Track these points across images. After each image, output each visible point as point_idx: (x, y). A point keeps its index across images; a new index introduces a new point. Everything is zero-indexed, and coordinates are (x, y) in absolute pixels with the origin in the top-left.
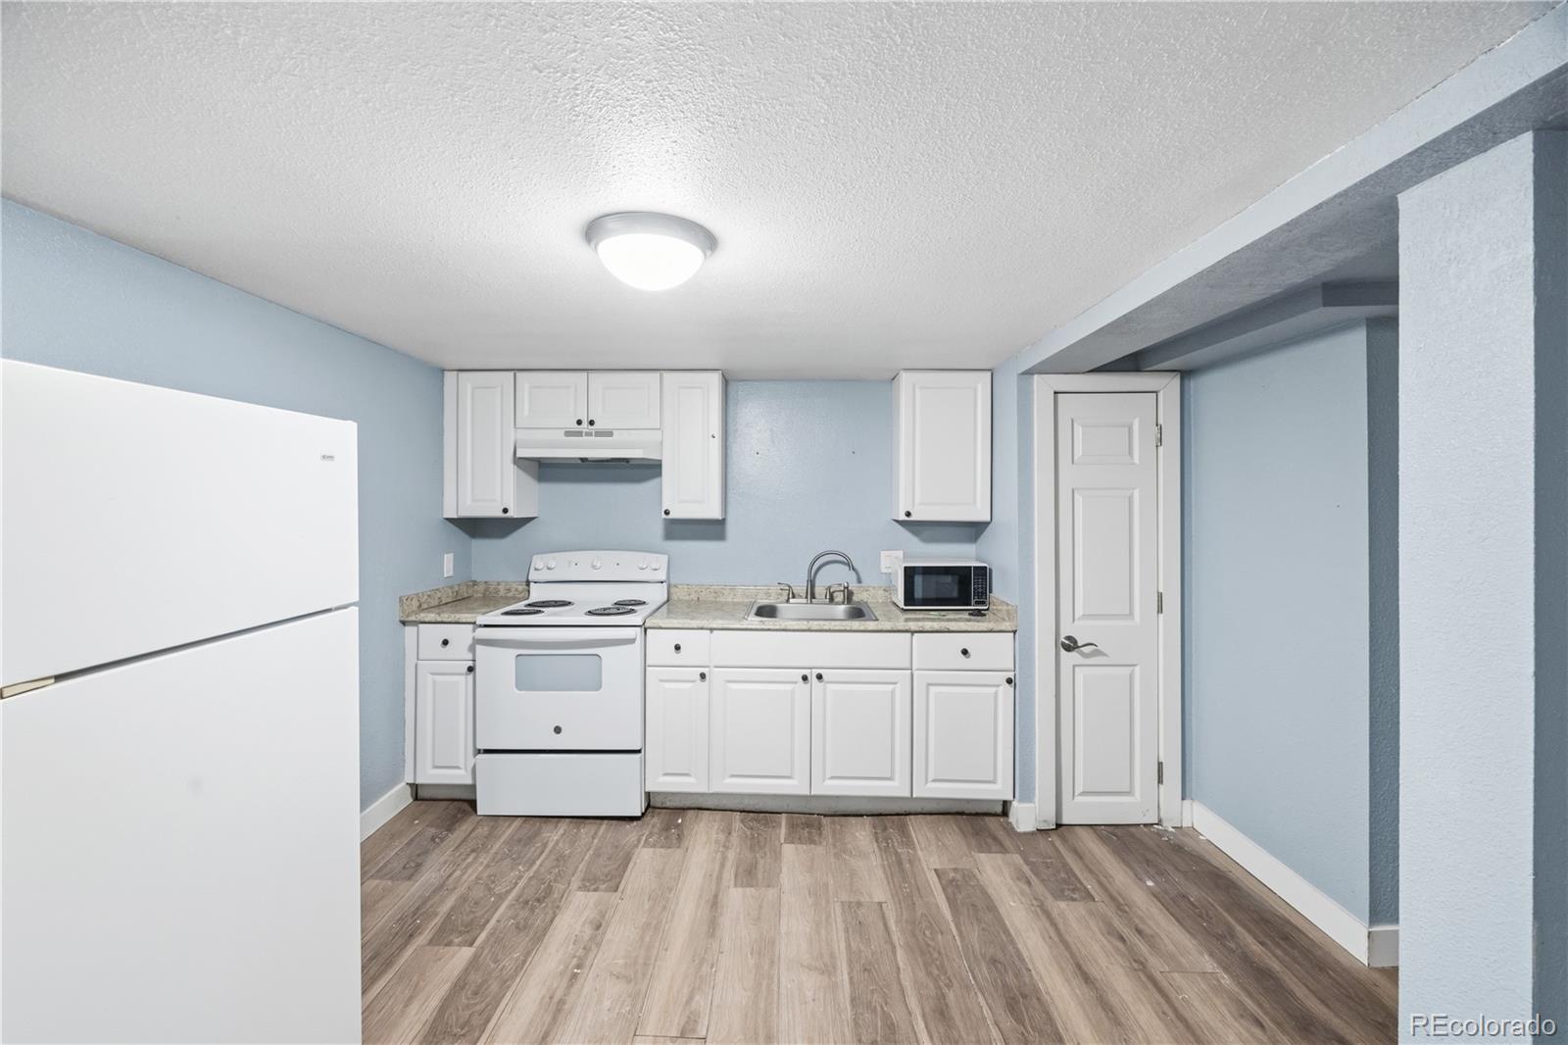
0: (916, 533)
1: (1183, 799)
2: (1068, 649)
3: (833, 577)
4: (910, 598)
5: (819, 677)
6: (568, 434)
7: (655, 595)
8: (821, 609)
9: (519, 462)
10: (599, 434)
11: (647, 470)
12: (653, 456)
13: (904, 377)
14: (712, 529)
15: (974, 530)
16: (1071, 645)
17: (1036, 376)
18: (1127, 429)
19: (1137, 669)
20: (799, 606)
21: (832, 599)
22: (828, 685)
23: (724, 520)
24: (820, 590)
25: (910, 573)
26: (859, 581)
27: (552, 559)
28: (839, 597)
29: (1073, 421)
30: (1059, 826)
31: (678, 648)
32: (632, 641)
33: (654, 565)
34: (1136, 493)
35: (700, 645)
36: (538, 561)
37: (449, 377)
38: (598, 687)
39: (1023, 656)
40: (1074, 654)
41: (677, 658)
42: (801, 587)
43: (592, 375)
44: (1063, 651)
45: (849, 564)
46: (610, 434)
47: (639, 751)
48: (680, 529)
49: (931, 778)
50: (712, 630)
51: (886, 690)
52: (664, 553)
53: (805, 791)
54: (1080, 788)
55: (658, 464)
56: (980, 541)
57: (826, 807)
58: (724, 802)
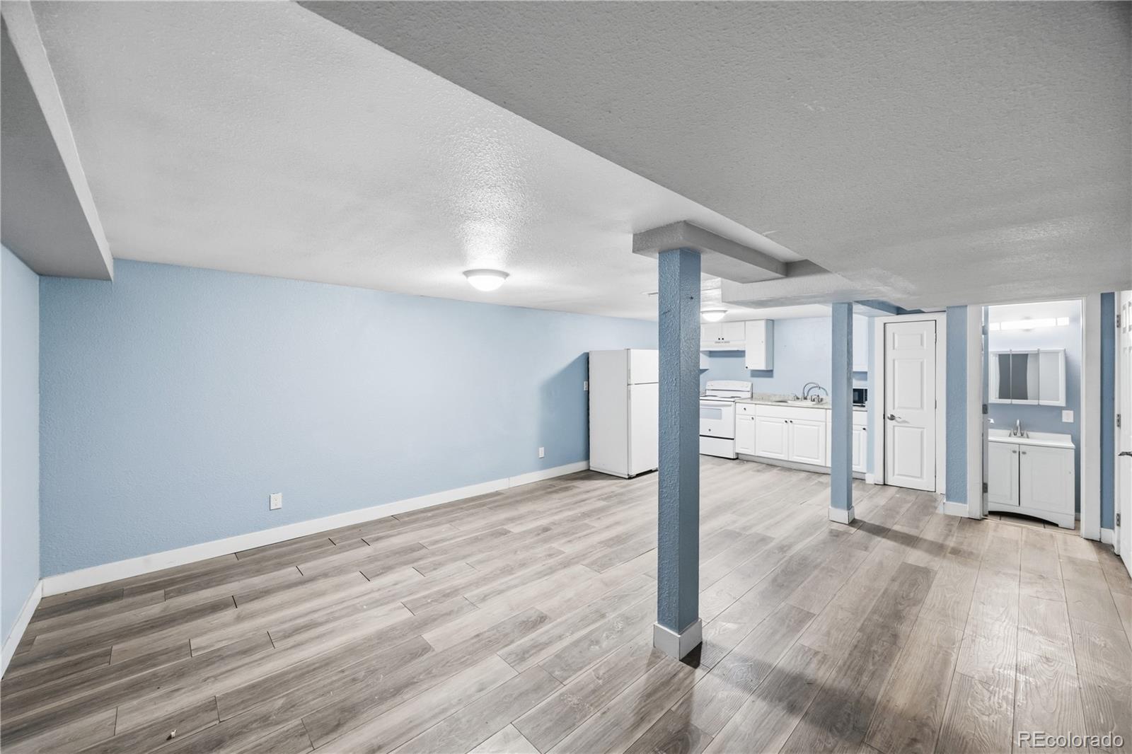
2: (890, 419)
3: (814, 392)
5: (791, 422)
6: (716, 342)
8: (808, 403)
10: (725, 342)
11: (740, 354)
12: (743, 349)
14: (768, 373)
15: (865, 375)
16: (892, 418)
17: (876, 318)
18: (920, 336)
19: (925, 430)
20: (798, 402)
21: (812, 400)
22: (796, 426)
23: (772, 371)
24: (809, 397)
28: (816, 400)
29: (894, 334)
30: (885, 484)
31: (745, 409)
32: (730, 406)
33: (746, 385)
34: (925, 361)
35: (752, 408)
36: (709, 383)
38: (720, 418)
39: (871, 420)
40: (894, 421)
41: (745, 411)
42: (801, 396)
44: (887, 420)
45: (819, 387)
46: (728, 342)
47: (733, 439)
48: (756, 374)
50: (756, 404)
51: (816, 428)
52: (750, 381)
53: (786, 459)
54: (896, 472)
55: (744, 352)
56: (866, 379)
57: (794, 466)
58: (761, 460)
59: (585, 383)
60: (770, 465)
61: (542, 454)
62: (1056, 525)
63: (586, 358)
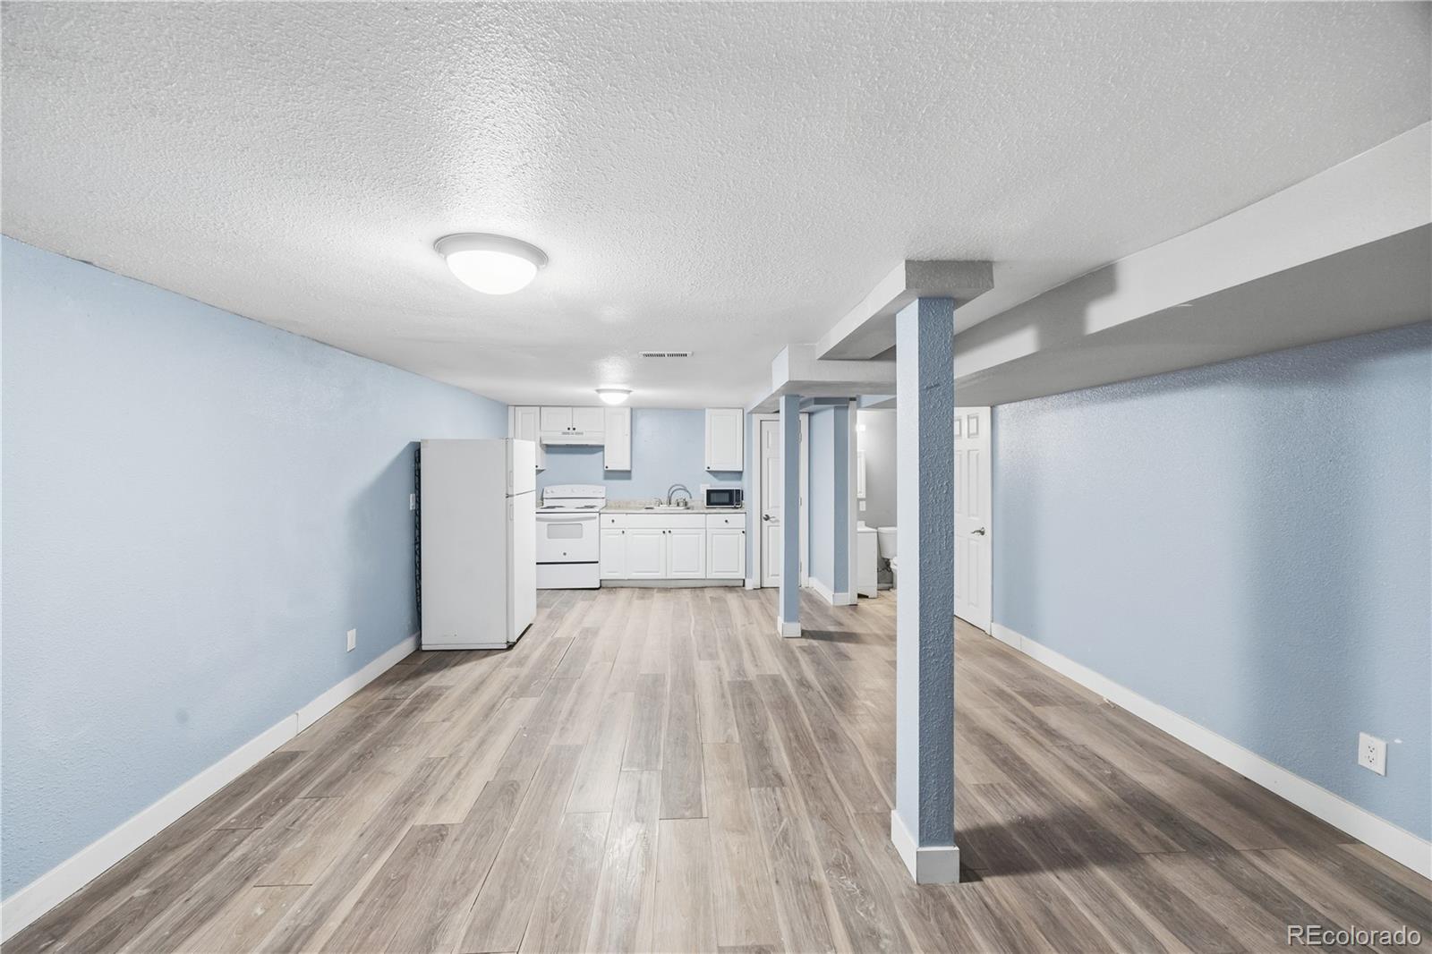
0: (715, 476)
1: (809, 576)
2: (766, 520)
3: (679, 495)
4: (709, 503)
5: (670, 532)
6: (564, 433)
7: (600, 503)
8: (673, 508)
9: (542, 445)
10: (576, 433)
11: (598, 449)
12: (601, 443)
13: (707, 410)
14: (625, 475)
15: (738, 474)
16: (767, 518)
17: (754, 413)
20: (664, 507)
21: (678, 505)
22: (674, 535)
23: (630, 472)
24: (673, 501)
25: (709, 492)
26: (691, 497)
27: (555, 488)
28: (681, 504)
29: (768, 432)
30: (762, 588)
31: (613, 521)
32: (595, 518)
33: (600, 491)
35: (622, 520)
36: (547, 489)
37: (511, 409)
38: (581, 536)
39: (748, 522)
40: (769, 521)
41: (613, 525)
42: (665, 499)
43: (574, 409)
44: (763, 520)
45: (685, 490)
46: (582, 434)
47: (597, 562)
48: (611, 475)
49: (714, 570)
50: (627, 514)
51: (696, 536)
52: (604, 485)
53: (664, 578)
54: (770, 574)
55: (603, 447)
56: (740, 479)
57: (673, 584)
58: (631, 584)
59: (412, 496)
60: (644, 588)
61: (351, 644)
62: (867, 597)
63: (416, 452)
